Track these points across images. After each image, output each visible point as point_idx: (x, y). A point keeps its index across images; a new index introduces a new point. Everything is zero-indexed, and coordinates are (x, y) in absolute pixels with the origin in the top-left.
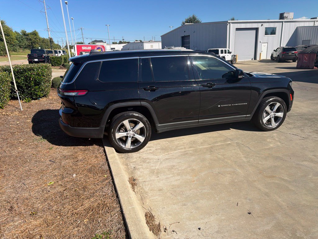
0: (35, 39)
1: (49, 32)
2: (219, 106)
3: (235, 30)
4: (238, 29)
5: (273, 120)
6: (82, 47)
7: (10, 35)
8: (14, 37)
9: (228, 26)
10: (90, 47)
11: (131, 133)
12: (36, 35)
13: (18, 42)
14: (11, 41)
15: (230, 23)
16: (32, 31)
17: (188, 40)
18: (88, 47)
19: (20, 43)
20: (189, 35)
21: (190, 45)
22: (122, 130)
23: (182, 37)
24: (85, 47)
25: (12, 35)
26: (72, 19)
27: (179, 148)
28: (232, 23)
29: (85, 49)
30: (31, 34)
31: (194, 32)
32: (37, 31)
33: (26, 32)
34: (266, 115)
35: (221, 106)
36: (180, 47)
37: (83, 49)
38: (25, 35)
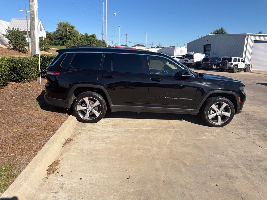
0: (93, 40)
1: (103, 36)
2: (165, 98)
3: (252, 41)
4: (255, 41)
5: (219, 117)
7: (76, 36)
8: (79, 38)
9: (246, 38)
11: (90, 108)
12: (94, 37)
13: (81, 42)
14: (76, 40)
15: (248, 35)
16: (92, 34)
17: (209, 48)
19: (82, 42)
20: (211, 44)
21: (211, 52)
22: (84, 105)
23: (205, 45)
25: (78, 36)
26: (119, 26)
27: (127, 126)
28: (251, 35)
30: (91, 36)
31: (215, 42)
32: (95, 34)
33: (87, 34)
34: (213, 112)
35: (167, 98)
36: (200, 53)
38: (87, 37)
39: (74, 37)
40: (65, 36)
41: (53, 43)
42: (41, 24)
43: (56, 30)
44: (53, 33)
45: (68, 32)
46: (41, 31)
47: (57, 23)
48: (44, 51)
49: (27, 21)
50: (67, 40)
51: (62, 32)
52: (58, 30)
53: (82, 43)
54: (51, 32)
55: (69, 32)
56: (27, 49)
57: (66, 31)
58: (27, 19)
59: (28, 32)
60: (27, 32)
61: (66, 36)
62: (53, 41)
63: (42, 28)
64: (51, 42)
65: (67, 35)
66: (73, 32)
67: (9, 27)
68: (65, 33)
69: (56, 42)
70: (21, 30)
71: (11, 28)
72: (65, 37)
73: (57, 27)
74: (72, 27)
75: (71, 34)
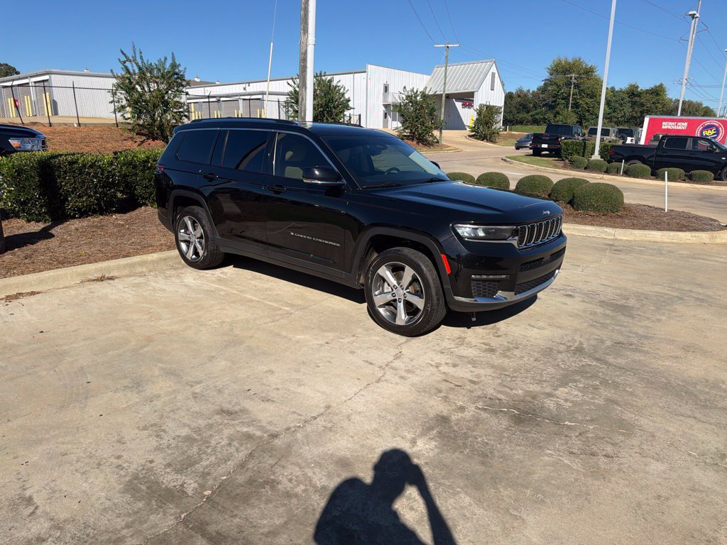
0: (653, 103)
2: (292, 234)
6: (664, 123)
7: (595, 96)
10: (686, 124)
11: (193, 238)
16: (652, 86)
18: (679, 124)
19: (614, 112)
24: (671, 123)
29: (670, 127)
30: (647, 92)
33: (638, 87)
37: (663, 127)
38: (633, 94)
39: (588, 100)
40: (563, 99)
41: (530, 118)
42: (495, 71)
43: (543, 82)
44: (533, 92)
45: (572, 86)
46: (492, 90)
47: (549, 63)
48: (483, 140)
49: (446, 69)
50: (567, 107)
51: (558, 87)
52: (548, 83)
53: (614, 114)
54: (529, 91)
55: (577, 86)
56: (435, 135)
57: (568, 84)
58: (447, 63)
59: (444, 95)
60: (442, 95)
61: (566, 99)
62: (530, 114)
63: (496, 83)
64: (525, 115)
65: (570, 96)
66: (587, 84)
67: (405, 88)
68: (566, 89)
69: (537, 117)
70: (431, 93)
71: (408, 89)
72: (563, 101)
73: (547, 76)
74: (589, 72)
75: (581, 91)
